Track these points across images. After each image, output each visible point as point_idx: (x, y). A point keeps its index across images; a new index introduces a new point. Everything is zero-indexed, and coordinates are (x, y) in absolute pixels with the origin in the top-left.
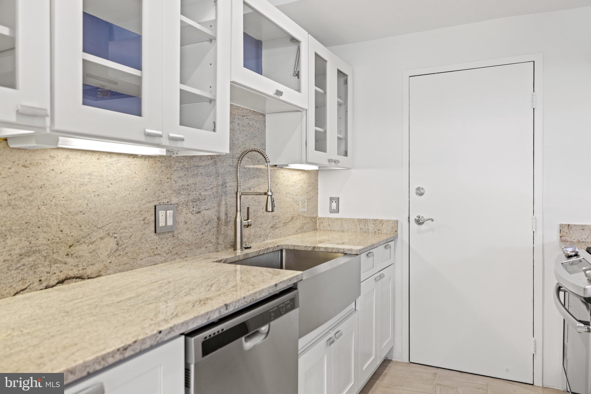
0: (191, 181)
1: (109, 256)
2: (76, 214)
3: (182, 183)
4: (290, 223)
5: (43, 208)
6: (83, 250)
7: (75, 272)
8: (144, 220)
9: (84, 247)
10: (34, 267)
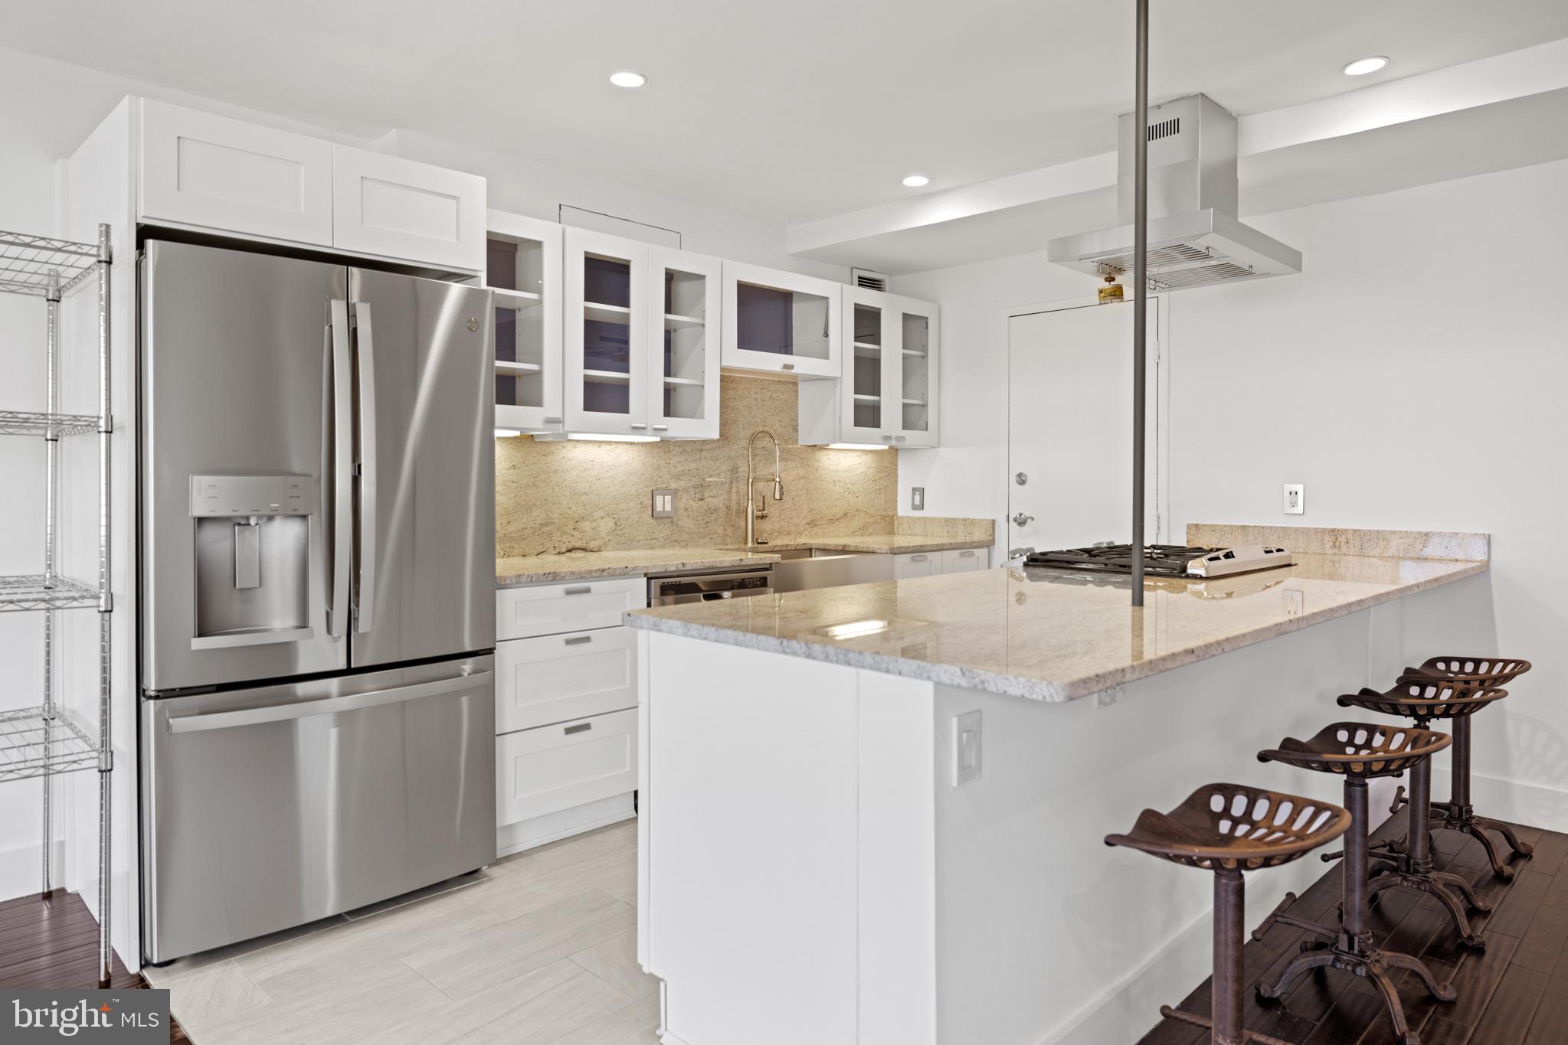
0: (692, 466)
1: (608, 534)
2: (582, 495)
3: (681, 469)
4: (840, 520)
5: (556, 488)
6: (586, 526)
7: (580, 544)
8: (641, 504)
9: (587, 524)
10: (550, 535)
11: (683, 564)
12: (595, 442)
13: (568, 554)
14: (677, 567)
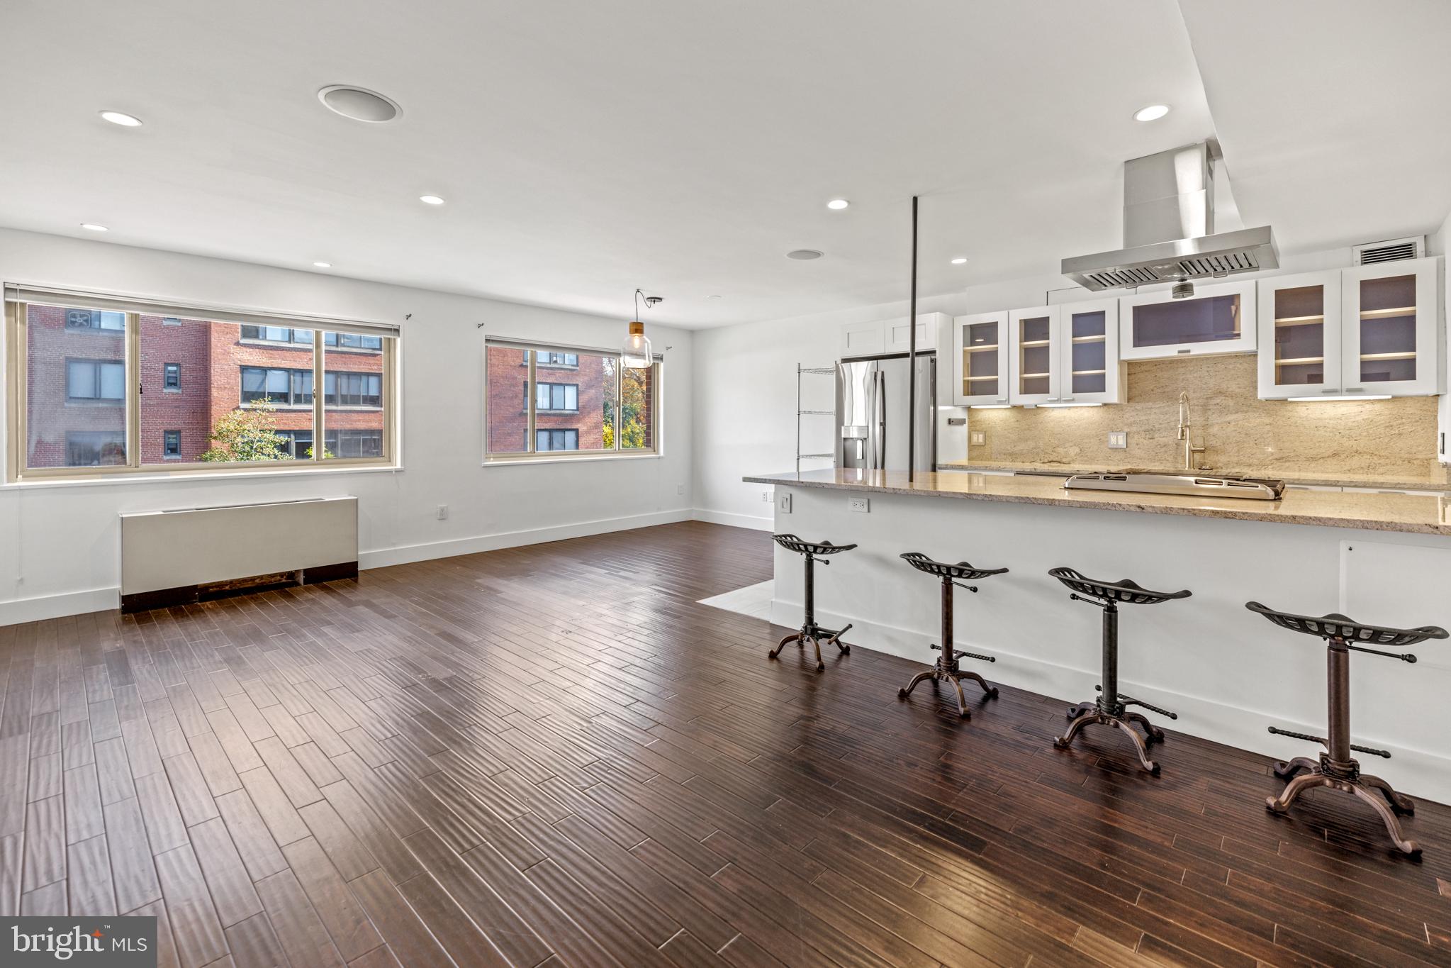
0: (1143, 418)
1: (1075, 455)
2: (1057, 434)
7: (1056, 459)
8: (1099, 440)
9: (1061, 449)
10: (1038, 454)
13: (1049, 464)
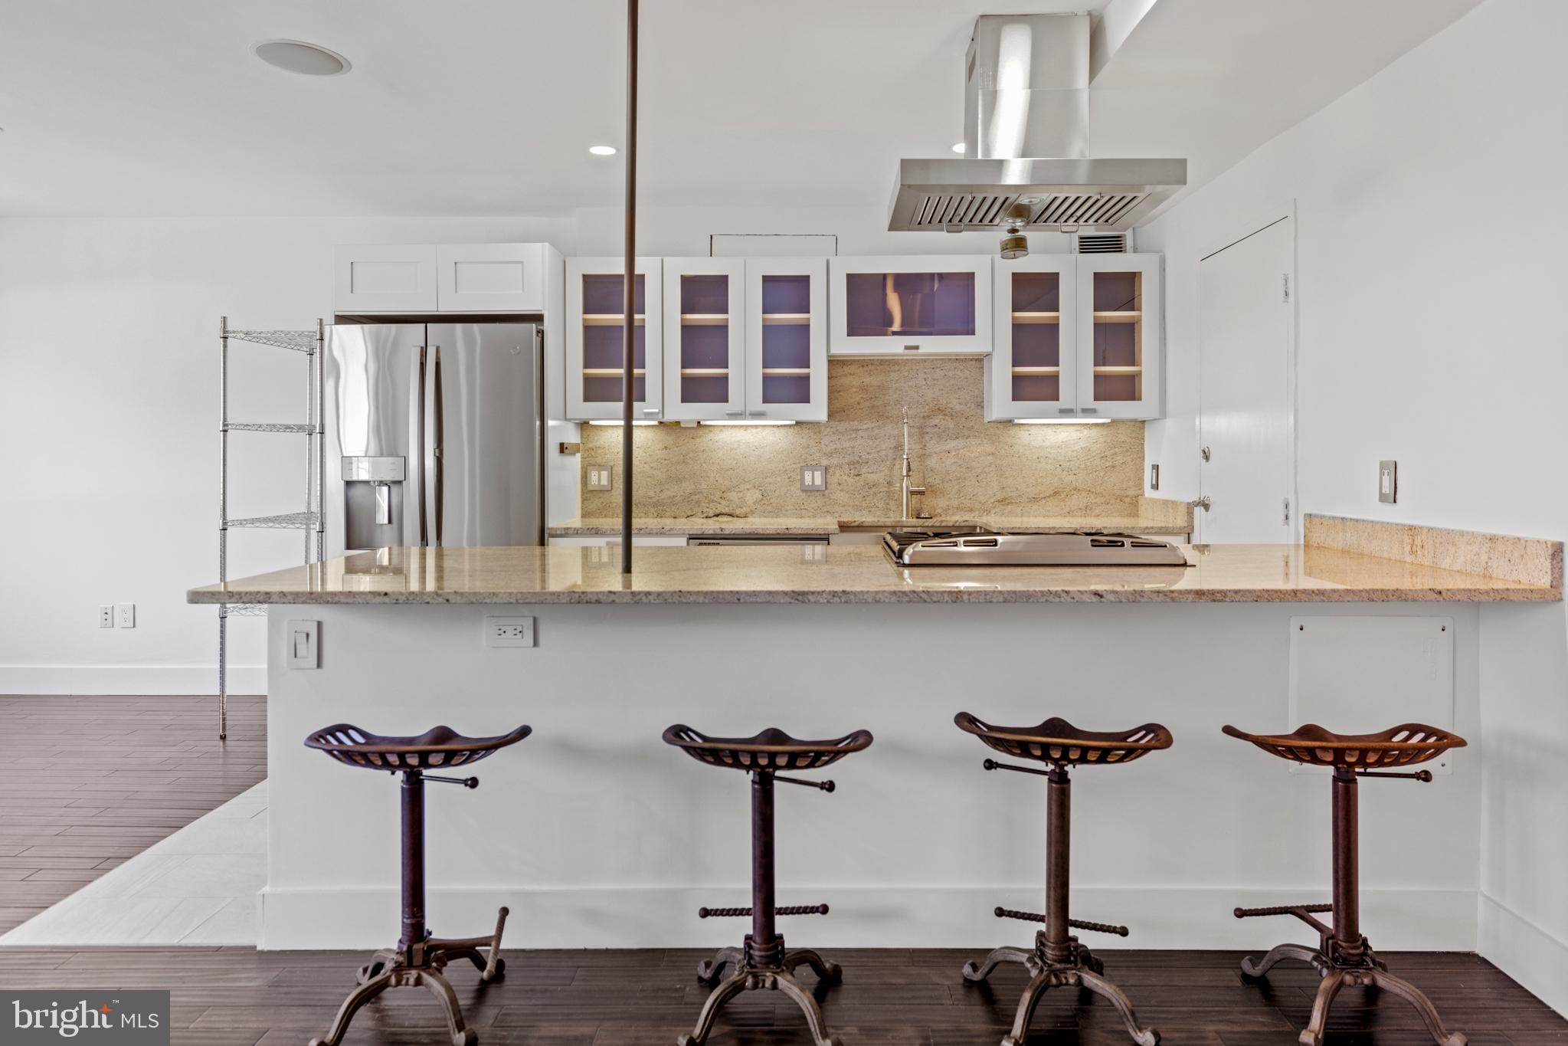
0: (847, 444)
1: (754, 503)
2: (728, 470)
3: (835, 446)
5: (704, 465)
7: (726, 510)
8: (789, 478)
9: (734, 494)
10: (698, 502)
11: (722, 529)
12: (741, 426)
13: (715, 518)
14: (714, 531)
